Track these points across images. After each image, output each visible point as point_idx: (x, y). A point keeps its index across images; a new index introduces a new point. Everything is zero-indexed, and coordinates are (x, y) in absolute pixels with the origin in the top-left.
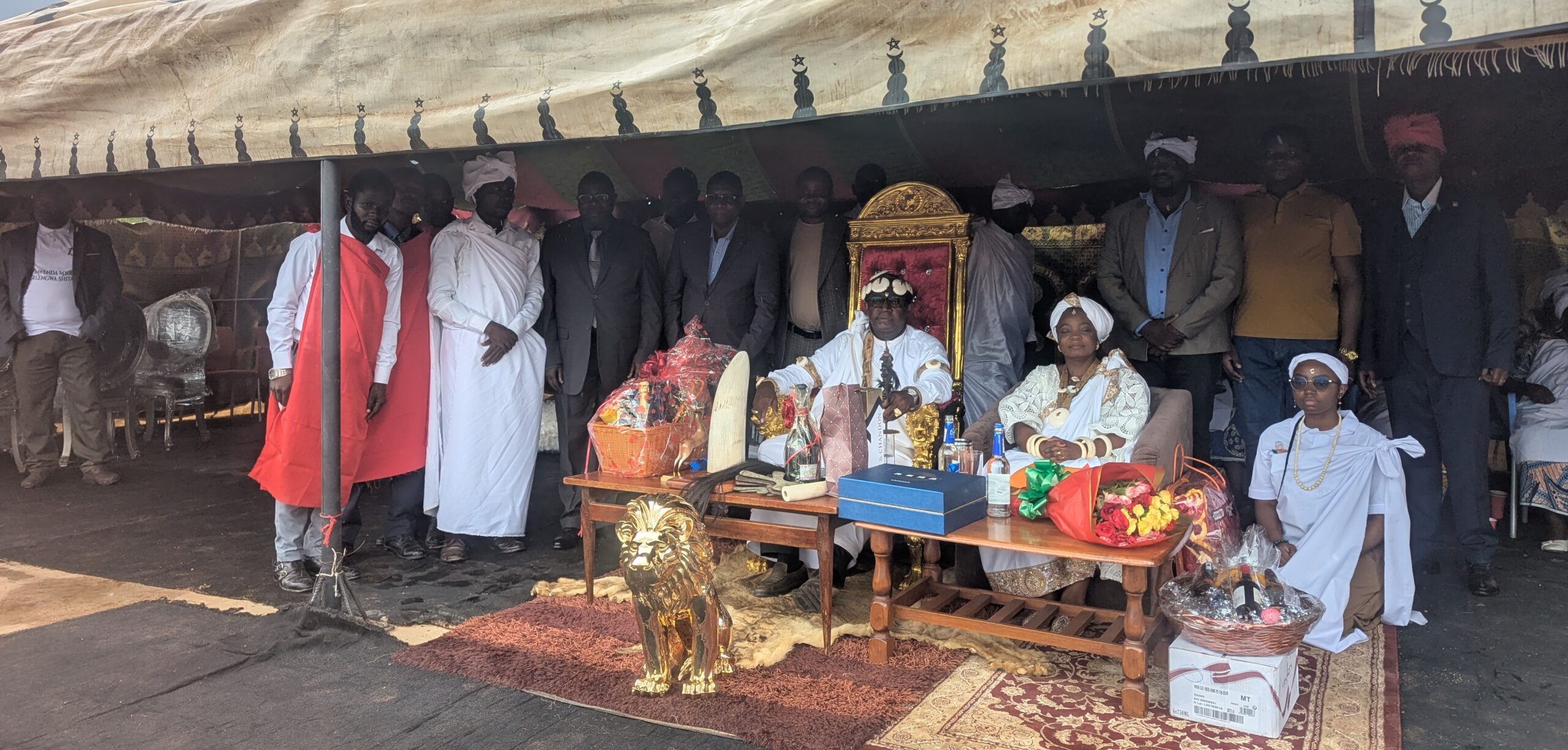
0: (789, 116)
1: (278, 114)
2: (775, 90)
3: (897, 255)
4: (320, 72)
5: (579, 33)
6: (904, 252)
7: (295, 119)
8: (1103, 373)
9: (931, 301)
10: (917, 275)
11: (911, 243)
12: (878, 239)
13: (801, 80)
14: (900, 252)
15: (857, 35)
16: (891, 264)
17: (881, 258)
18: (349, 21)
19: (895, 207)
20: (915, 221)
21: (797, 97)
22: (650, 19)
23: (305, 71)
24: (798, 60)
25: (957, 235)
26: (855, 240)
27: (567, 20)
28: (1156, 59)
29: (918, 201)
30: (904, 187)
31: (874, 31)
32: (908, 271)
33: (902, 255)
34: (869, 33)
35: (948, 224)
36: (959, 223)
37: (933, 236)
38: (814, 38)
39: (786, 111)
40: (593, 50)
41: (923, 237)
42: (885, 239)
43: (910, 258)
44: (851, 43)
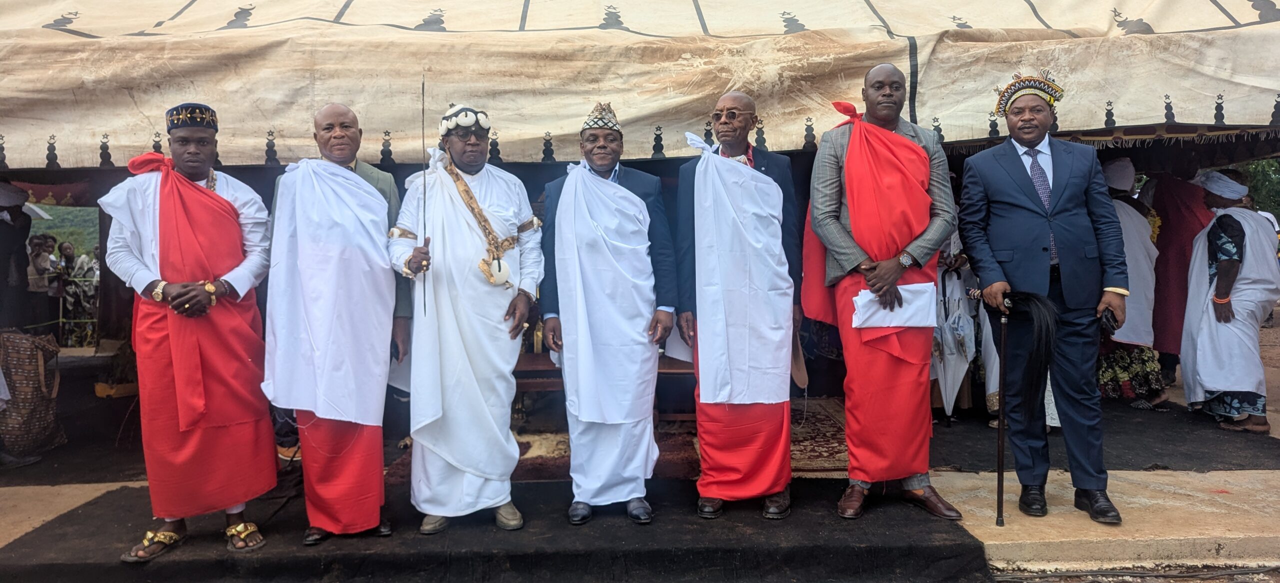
0: (650, 157)
1: (255, 133)
2: (642, 143)
4: (295, 107)
5: (513, 100)
7: (271, 138)
13: (658, 139)
15: (692, 119)
18: (324, 75)
21: (654, 147)
22: (562, 97)
23: (281, 106)
24: (659, 129)
27: (506, 92)
31: (701, 117)
34: (698, 118)
38: (670, 118)
39: (647, 154)
40: (524, 111)
44: (688, 122)
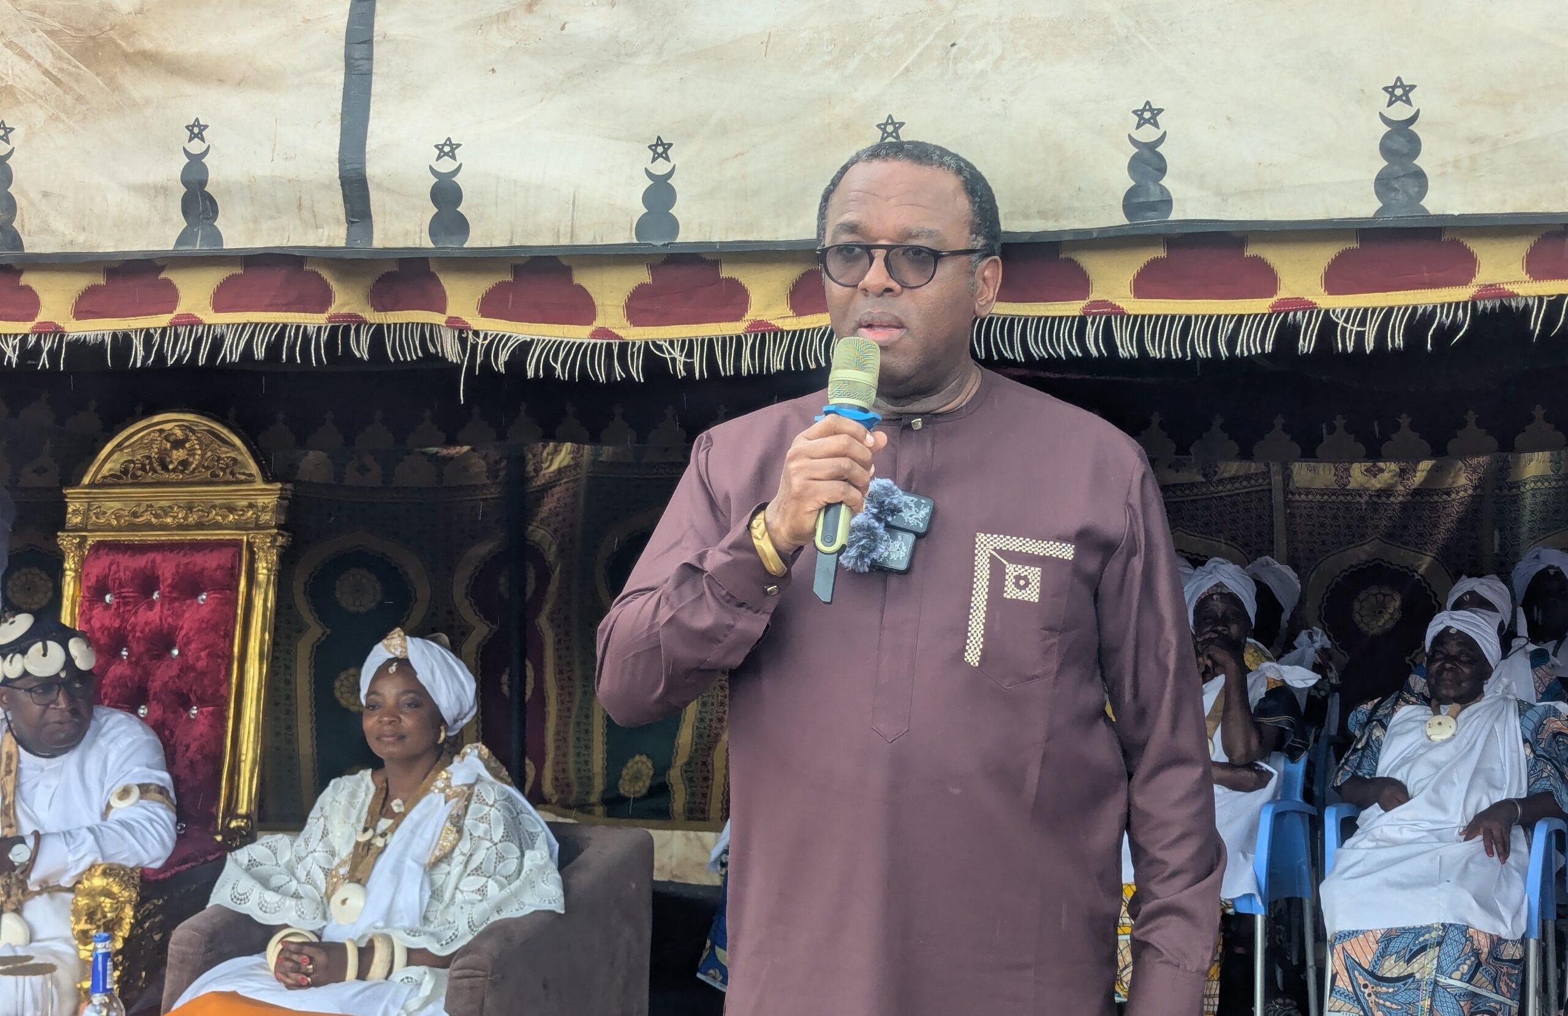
3: (141, 561)
6: (159, 557)
8: (442, 790)
9: (198, 659)
10: (176, 604)
11: (177, 536)
12: (119, 529)
14: (151, 556)
16: (132, 579)
17: (114, 568)
19: (151, 463)
20: (184, 493)
25: (258, 527)
26: (76, 529)
28: (84, 229)
29: (192, 452)
30: (171, 421)
32: (162, 595)
33: (154, 561)
35: (245, 503)
36: (261, 501)
37: (218, 526)
41: (200, 526)
42: (133, 527)
43: (167, 568)
